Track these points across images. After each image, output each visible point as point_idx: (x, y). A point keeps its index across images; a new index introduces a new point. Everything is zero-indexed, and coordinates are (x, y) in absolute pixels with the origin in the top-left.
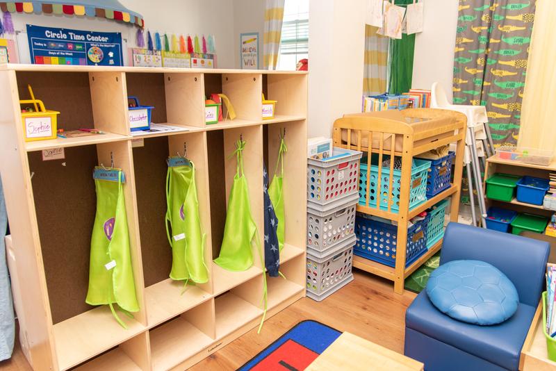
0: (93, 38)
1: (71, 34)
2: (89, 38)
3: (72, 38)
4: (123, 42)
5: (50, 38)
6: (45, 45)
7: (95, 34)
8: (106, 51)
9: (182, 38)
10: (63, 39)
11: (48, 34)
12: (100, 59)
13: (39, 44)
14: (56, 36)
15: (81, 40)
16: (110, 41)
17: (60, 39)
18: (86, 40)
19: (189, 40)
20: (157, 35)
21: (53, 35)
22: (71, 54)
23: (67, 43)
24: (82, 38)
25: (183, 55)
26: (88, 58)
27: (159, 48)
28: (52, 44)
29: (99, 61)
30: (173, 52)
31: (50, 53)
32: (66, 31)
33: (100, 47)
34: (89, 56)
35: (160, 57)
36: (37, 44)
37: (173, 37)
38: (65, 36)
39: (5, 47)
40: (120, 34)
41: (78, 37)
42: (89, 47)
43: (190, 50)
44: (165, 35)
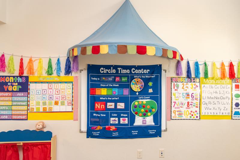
0: (137, 71)
1: (119, 69)
2: (134, 71)
3: (119, 72)
4: (163, 72)
5: (103, 73)
6: (99, 79)
7: (139, 68)
8: (146, 81)
9: (223, 64)
10: (113, 73)
11: (102, 70)
12: (140, 88)
13: (95, 79)
14: (107, 72)
15: (127, 73)
16: (151, 73)
17: (111, 73)
18: (131, 73)
19: (231, 66)
20: (197, 64)
21: (105, 71)
22: (118, 85)
23: (115, 77)
24: (128, 71)
25: (223, 81)
26: (131, 88)
27: (197, 76)
28: (104, 78)
29: (139, 90)
30: (213, 78)
31: (102, 85)
32: (116, 67)
33: (141, 78)
34: (131, 85)
35: (198, 84)
36: (93, 79)
37: (213, 64)
38: (114, 71)
39: (72, 82)
40: (160, 66)
41: (124, 71)
42: (133, 78)
43: (232, 75)
44: (205, 64)
